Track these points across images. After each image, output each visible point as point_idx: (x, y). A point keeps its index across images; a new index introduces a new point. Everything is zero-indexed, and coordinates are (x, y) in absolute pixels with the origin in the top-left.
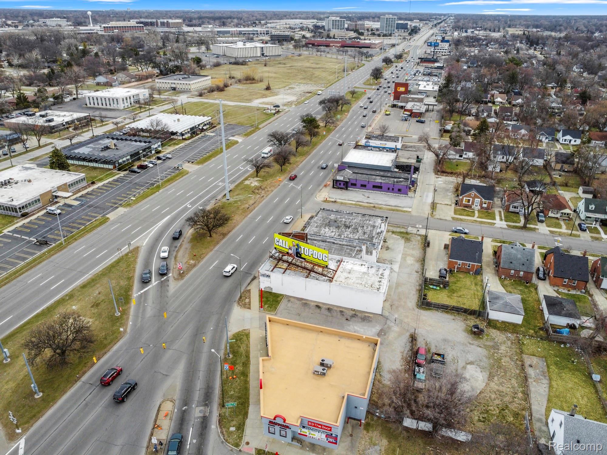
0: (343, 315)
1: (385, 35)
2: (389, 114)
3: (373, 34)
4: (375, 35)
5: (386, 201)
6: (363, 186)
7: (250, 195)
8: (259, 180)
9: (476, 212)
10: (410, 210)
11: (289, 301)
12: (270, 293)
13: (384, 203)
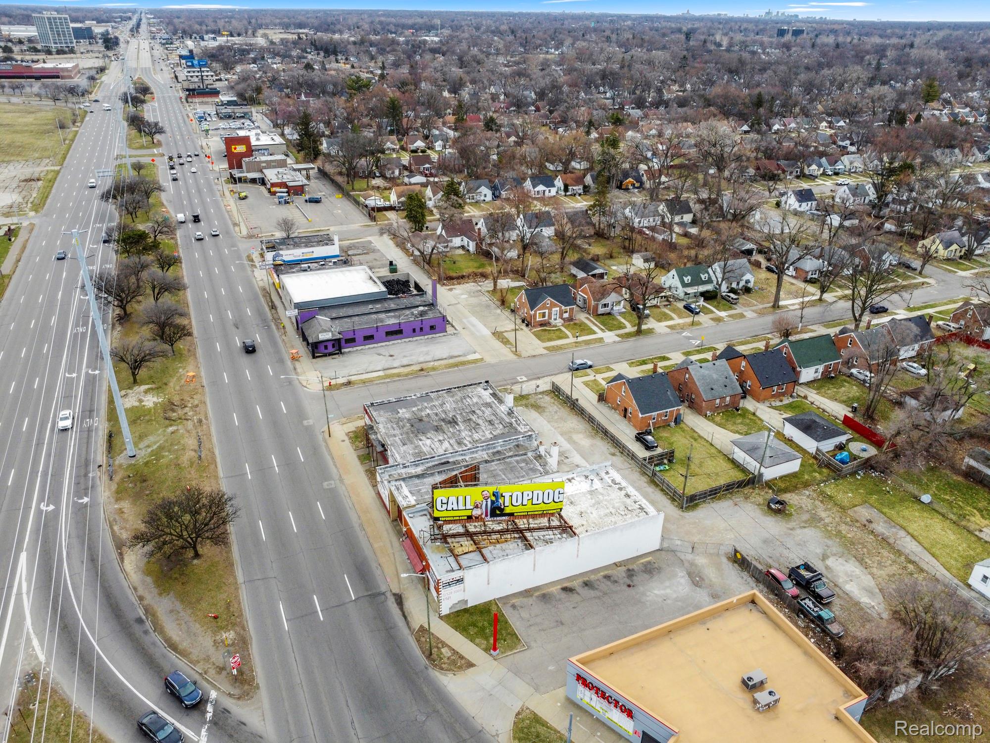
0: (616, 582)
1: (60, 52)
2: (245, 198)
3: (36, 50)
4: (39, 51)
5: (427, 353)
6: (369, 338)
7: (171, 429)
8: (152, 389)
9: (563, 329)
10: (477, 356)
11: (514, 607)
12: (466, 611)
13: (428, 358)
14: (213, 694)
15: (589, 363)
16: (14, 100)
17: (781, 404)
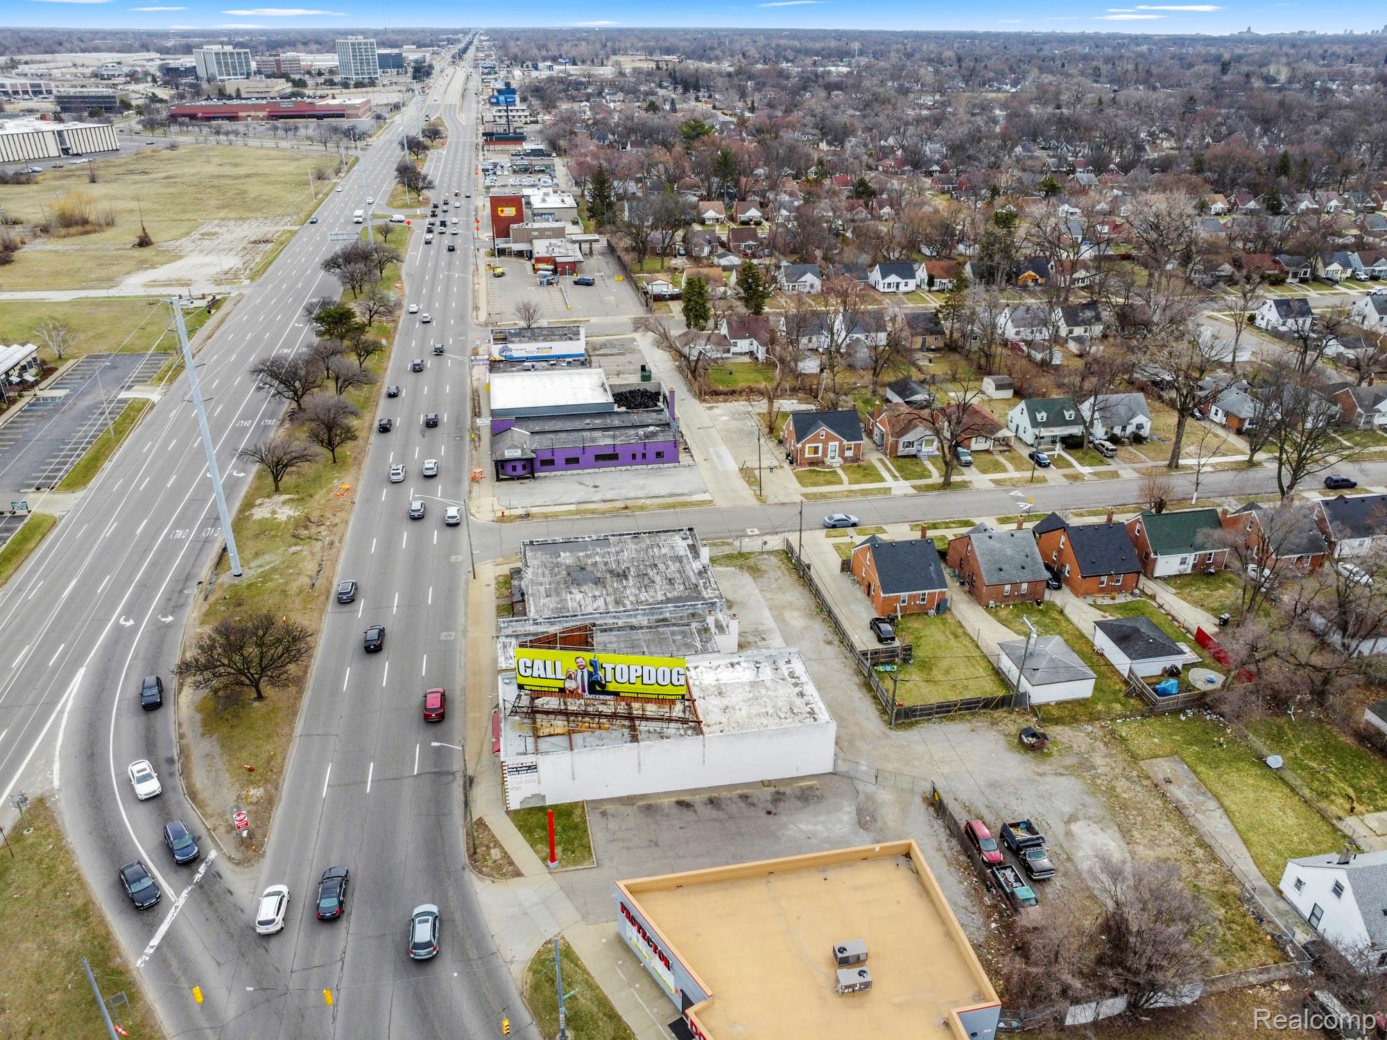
0: (753, 805)
1: (359, 85)
2: (502, 275)
3: (331, 83)
4: (335, 84)
5: (642, 488)
6: (572, 462)
7: (294, 549)
8: (292, 500)
9: (840, 471)
10: (707, 497)
11: (604, 814)
12: (542, 809)
13: (641, 494)
14: (213, 854)
15: (854, 519)
16: (283, 144)
17: (1111, 602)
